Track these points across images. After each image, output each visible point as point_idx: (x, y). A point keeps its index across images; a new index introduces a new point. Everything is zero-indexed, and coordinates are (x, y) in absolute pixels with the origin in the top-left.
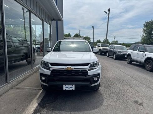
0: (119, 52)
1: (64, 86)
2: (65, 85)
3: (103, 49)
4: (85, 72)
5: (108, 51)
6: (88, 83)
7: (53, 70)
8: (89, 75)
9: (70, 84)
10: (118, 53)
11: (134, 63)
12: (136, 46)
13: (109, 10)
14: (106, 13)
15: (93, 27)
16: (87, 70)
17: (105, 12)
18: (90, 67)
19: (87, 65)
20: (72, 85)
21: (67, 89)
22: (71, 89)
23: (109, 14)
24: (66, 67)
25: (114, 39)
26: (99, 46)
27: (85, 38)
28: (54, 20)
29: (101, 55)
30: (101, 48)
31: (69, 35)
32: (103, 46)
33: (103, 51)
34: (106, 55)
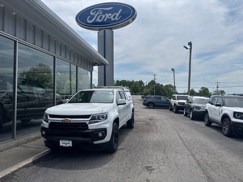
0: (197, 107)
1: (60, 141)
2: (62, 139)
3: (179, 103)
4: (85, 126)
5: (185, 107)
6: (89, 139)
7: (51, 123)
8: (89, 128)
9: (67, 140)
10: (195, 110)
11: (213, 124)
13: (190, 44)
15: (173, 70)
16: (87, 122)
17: (184, 47)
18: (91, 120)
19: (87, 116)
20: (70, 140)
21: (64, 145)
22: (68, 145)
23: (191, 49)
24: (64, 119)
25: (218, 87)
26: (175, 99)
27: (167, 86)
28: (95, 64)
29: (177, 112)
30: (177, 101)
31: (141, 83)
32: (179, 98)
33: (179, 106)
34: (183, 113)
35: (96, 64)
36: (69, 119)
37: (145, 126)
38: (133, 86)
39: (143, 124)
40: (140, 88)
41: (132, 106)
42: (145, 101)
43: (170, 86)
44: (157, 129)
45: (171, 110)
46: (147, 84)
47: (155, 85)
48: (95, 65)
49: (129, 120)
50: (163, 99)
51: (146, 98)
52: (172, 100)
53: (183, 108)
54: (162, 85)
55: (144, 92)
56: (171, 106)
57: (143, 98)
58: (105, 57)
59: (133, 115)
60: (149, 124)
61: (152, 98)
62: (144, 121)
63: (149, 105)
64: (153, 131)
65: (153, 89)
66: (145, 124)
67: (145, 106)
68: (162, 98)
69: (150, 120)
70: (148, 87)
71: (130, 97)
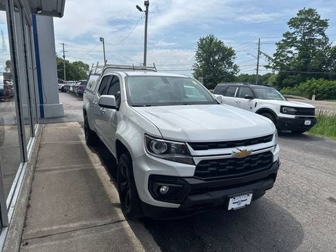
1: (230, 199)
2: (234, 197)
4: (268, 157)
7: (202, 162)
12: (229, 86)
13: (147, 4)
14: (141, 10)
15: (102, 40)
16: (273, 150)
20: (249, 193)
21: (236, 206)
22: (243, 205)
23: (147, 12)
24: (235, 150)
27: (75, 64)
28: (39, 11)
43: (81, 63)
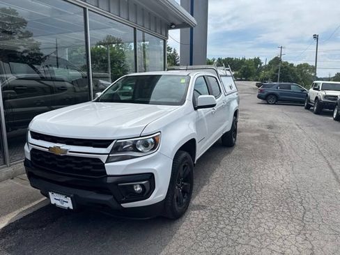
1: (50, 193)
3: (326, 97)
4: (97, 165)
5: (337, 104)
6: (108, 198)
7: (34, 150)
8: (108, 173)
9: (62, 193)
15: (316, 37)
19: (105, 143)
20: (66, 195)
21: (58, 203)
22: (65, 205)
26: (318, 89)
27: (300, 66)
28: (172, 26)
29: (318, 112)
30: (321, 94)
31: (257, 61)
32: (325, 88)
33: (324, 103)
34: (331, 114)
35: (173, 24)
36: (64, 147)
37: (257, 142)
38: (244, 66)
39: (254, 137)
40: (255, 70)
41: (234, 105)
42: (261, 91)
43: (306, 66)
44: (282, 151)
45: (308, 108)
46: (267, 63)
47: (280, 65)
48: (171, 28)
49: (226, 133)
50: (294, 88)
51: (264, 86)
52: (311, 90)
53: (332, 106)
54: (292, 65)
55: (262, 76)
56: (309, 101)
57: (258, 85)
58: (192, 14)
59: (235, 123)
60: (267, 137)
61: (275, 87)
62: (258, 131)
63: (268, 98)
64: (274, 157)
65: (277, 71)
66: (258, 138)
67: (260, 101)
68: (292, 86)
69: (270, 127)
70: (268, 68)
71: (231, 87)
